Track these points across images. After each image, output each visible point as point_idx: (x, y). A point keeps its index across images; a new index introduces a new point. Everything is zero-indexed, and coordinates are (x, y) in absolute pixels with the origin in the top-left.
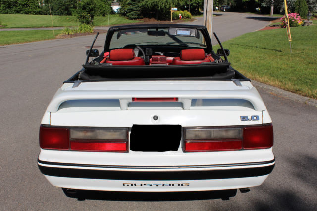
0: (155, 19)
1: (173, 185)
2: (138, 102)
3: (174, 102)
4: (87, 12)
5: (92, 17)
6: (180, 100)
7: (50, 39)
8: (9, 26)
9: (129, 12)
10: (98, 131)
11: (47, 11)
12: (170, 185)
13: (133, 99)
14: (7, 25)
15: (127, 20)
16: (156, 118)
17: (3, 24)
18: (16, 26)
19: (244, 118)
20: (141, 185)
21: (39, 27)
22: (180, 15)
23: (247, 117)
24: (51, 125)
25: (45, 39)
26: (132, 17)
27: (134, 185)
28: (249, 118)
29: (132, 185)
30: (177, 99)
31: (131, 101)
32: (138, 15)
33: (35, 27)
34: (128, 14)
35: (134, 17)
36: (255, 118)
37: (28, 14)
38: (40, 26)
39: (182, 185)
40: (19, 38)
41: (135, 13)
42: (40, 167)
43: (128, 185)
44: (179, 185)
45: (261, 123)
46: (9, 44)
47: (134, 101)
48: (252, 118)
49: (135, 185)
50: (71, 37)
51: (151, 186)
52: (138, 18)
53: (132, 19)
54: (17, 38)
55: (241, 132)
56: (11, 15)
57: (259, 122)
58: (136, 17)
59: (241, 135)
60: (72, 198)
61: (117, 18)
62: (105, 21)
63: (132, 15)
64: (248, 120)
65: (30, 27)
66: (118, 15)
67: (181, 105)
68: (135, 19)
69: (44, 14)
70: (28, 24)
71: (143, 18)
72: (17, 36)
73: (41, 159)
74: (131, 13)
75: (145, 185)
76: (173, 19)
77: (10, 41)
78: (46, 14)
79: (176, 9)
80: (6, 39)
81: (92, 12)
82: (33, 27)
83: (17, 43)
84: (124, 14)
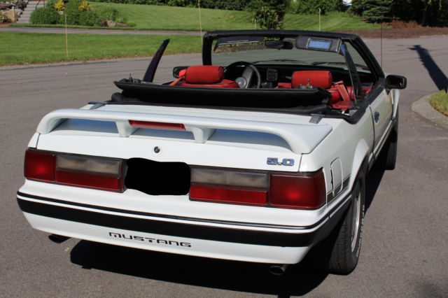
0: (419, 22)
5: (281, 15)
7: (194, 52)
8: (138, 27)
9: (368, 8)
10: (90, 161)
12: (166, 242)
14: (135, 25)
17: (130, 22)
18: (150, 27)
19: (272, 161)
20: (131, 237)
21: (188, 30)
23: (276, 160)
24: (38, 148)
25: (184, 52)
26: (373, 17)
27: (122, 236)
28: (280, 161)
29: (120, 236)
32: (385, 15)
33: (182, 30)
34: (366, 12)
35: (377, 18)
36: (288, 162)
37: (181, 6)
38: (190, 28)
39: (181, 244)
40: (141, 47)
41: (380, 9)
43: (115, 236)
44: (177, 244)
45: (297, 171)
46: (119, 57)
48: (284, 163)
49: (124, 236)
50: (234, 51)
51: (142, 240)
52: (385, 21)
53: (373, 22)
54: (136, 48)
56: (151, 6)
57: (294, 169)
58: (382, 17)
60: (76, 265)
63: (374, 13)
64: (278, 163)
65: (174, 30)
68: (379, 21)
69: (210, 7)
70: (171, 24)
72: (138, 45)
74: (373, 9)
75: (135, 237)
77: (122, 53)
80: (118, 48)
81: (280, 6)
82: (179, 30)
83: (133, 56)
84: (359, 12)
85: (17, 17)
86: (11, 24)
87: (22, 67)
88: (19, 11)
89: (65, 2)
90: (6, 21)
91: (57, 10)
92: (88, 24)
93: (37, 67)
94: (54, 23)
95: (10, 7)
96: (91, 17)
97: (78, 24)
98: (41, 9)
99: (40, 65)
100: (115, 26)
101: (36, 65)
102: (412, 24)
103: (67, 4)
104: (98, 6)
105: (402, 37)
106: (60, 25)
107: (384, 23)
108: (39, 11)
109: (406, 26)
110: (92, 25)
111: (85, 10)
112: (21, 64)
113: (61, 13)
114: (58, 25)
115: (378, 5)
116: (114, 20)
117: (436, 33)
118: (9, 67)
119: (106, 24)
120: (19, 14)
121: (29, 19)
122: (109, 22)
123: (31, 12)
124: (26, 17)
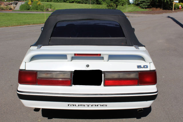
1: (98, 105)
2: (77, 56)
3: (98, 56)
4: (114, 2)
6: (102, 56)
9: (142, 3)
11: (83, 1)
12: (96, 105)
13: (75, 54)
15: (140, 9)
16: (88, 66)
19: (139, 67)
20: (79, 105)
22: (180, 6)
23: (141, 66)
26: (144, 7)
27: (74, 105)
28: (142, 66)
29: (73, 105)
30: (100, 55)
31: (73, 56)
32: (148, 6)
34: (141, 5)
35: (145, 7)
36: (146, 67)
39: (103, 106)
41: (146, 4)
42: (18, 94)
43: (71, 106)
44: (101, 105)
45: (149, 70)
47: (75, 56)
48: (144, 67)
51: (84, 106)
52: (148, 8)
53: (143, 8)
55: (137, 75)
58: (147, 7)
59: (137, 77)
61: (133, 7)
62: (124, 9)
63: (144, 5)
64: (142, 68)
66: (133, 5)
67: (102, 58)
68: (146, 8)
71: (151, 8)
73: (19, 90)
74: (143, 4)
75: (81, 105)
76: (175, 9)
78: (83, 3)
79: (178, 1)
81: (117, 3)
84: (138, 5)
85: (14, 7)
86: (12, 10)
87: (30, 26)
88: (15, 5)
89: (32, 2)
90: (11, 9)
91: (29, 5)
92: (41, 10)
93: (35, 26)
94: (29, 9)
95: (12, 4)
96: (42, 7)
97: (37, 10)
98: (23, 4)
99: (36, 25)
100: (52, 10)
101: (35, 25)
102: (158, 9)
103: (32, 3)
104: (44, 3)
105: (157, 14)
106: (31, 10)
107: (147, 9)
108: (23, 5)
109: (156, 10)
110: (43, 10)
111: (39, 5)
112: (29, 25)
113: (31, 6)
114: (30, 10)
115: (145, 2)
116: (51, 8)
117: (168, 12)
118: (25, 26)
119: (48, 10)
120: (15, 6)
121: (19, 8)
122: (49, 9)
123: (20, 6)
124: (18, 7)
